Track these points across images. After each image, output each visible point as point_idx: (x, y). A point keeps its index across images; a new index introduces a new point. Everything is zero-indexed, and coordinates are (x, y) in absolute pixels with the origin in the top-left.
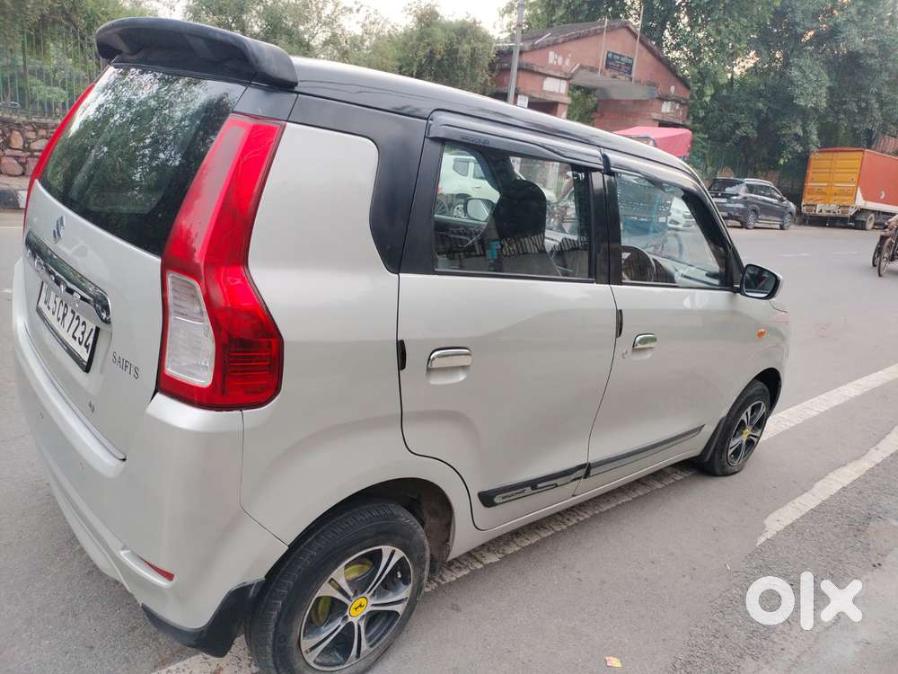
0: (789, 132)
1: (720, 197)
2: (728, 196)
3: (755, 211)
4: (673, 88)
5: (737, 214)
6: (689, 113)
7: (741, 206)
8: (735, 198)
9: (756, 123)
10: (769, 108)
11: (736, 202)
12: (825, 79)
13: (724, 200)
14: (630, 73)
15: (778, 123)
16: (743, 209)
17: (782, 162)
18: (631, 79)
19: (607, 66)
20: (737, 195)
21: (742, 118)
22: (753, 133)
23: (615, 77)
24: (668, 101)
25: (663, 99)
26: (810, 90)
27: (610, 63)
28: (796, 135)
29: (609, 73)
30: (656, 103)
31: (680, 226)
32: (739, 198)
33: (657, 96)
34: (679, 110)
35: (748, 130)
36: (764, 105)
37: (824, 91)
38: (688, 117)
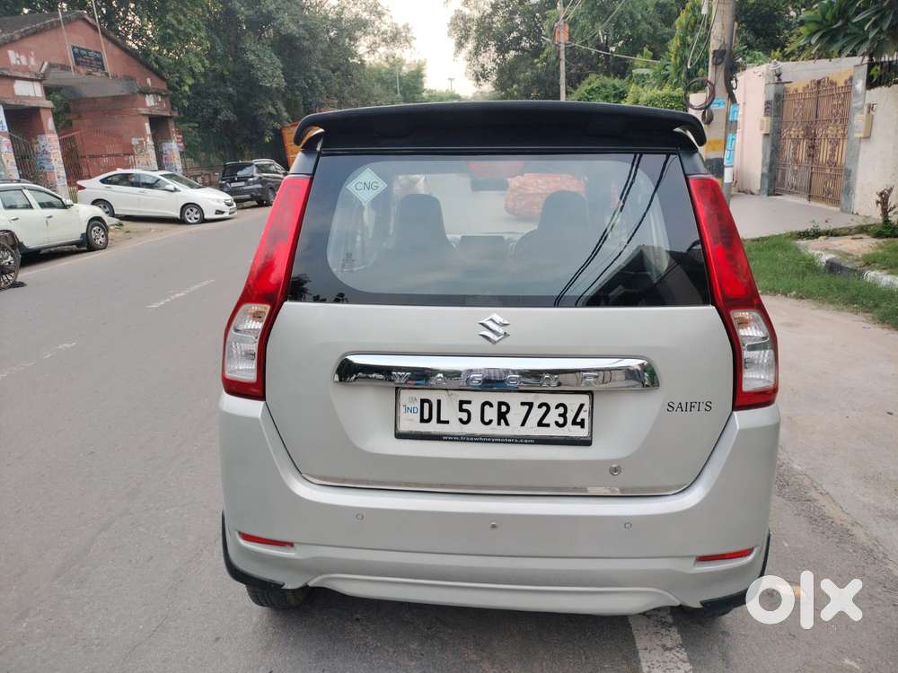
0: (264, 112)
1: (238, 181)
2: (244, 179)
3: (271, 188)
4: (149, 81)
5: (259, 194)
6: (172, 104)
7: (260, 186)
8: (251, 179)
9: (231, 106)
10: (238, 91)
11: (254, 183)
12: (278, 62)
13: (243, 184)
14: (103, 67)
15: (251, 104)
16: (262, 189)
17: (267, 140)
18: (107, 75)
19: (77, 63)
20: (252, 177)
21: (218, 103)
22: (232, 116)
23: (90, 74)
24: (149, 94)
25: (144, 92)
26: (270, 72)
27: (80, 59)
28: (270, 113)
29: (83, 70)
30: (140, 97)
31: (226, 215)
32: (255, 179)
33: (137, 90)
34: (161, 102)
35: (227, 114)
36: (234, 89)
37: (279, 72)
38: (172, 109)
